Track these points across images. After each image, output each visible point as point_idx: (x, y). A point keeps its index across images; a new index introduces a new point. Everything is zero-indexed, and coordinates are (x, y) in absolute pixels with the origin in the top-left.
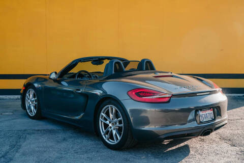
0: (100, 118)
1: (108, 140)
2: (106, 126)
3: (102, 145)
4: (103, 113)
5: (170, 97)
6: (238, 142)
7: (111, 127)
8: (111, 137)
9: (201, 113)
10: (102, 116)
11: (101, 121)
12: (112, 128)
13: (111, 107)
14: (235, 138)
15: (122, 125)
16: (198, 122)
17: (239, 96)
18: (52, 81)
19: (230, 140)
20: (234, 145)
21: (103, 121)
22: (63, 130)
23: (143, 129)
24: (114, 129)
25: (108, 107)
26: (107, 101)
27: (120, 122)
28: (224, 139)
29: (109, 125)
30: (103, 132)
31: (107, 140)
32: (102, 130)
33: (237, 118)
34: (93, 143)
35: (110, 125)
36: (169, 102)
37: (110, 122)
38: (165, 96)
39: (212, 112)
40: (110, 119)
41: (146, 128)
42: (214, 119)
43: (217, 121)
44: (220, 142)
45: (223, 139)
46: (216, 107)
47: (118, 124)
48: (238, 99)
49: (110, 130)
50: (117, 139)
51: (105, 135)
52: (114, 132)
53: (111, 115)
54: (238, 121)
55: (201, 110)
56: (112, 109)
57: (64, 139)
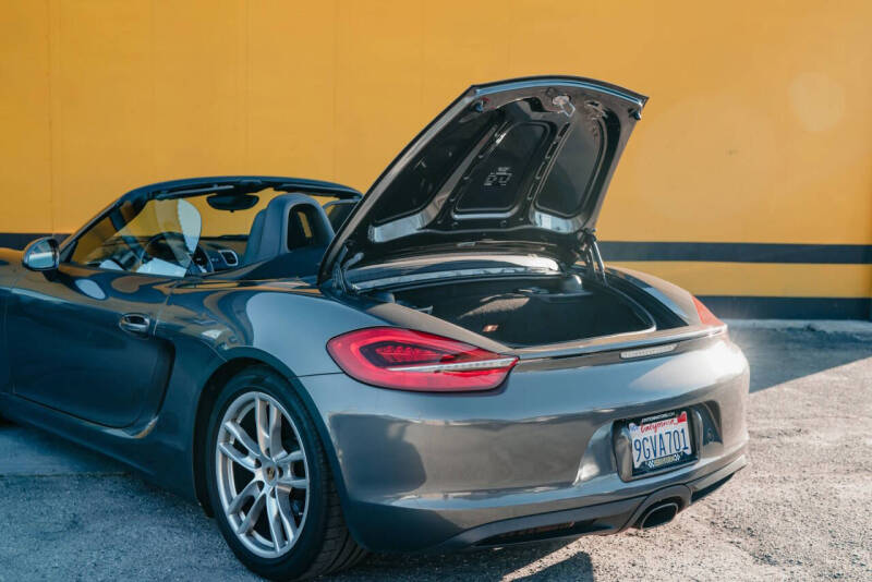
0: (221, 444)
1: (249, 535)
2: (243, 477)
3: (226, 556)
4: (234, 420)
5: (509, 369)
6: (782, 542)
7: (261, 485)
8: (262, 526)
9: (636, 433)
10: (228, 434)
11: (225, 456)
12: (267, 490)
13: (262, 400)
14: (773, 522)
15: (304, 483)
16: (626, 470)
17: (790, 329)
18: (41, 276)
19: (751, 533)
20: (767, 559)
21: (233, 455)
22: (81, 477)
23: (396, 504)
24: (273, 495)
25: (253, 401)
26: (249, 376)
27: (298, 470)
28: (729, 527)
29: (252, 475)
30: (230, 500)
31: (243, 537)
32: (227, 493)
33: (782, 425)
34: (189, 541)
35: (259, 475)
36: (500, 388)
37: (258, 464)
38: (488, 364)
39: (685, 425)
40: (258, 450)
41: (408, 500)
42: (693, 457)
43: (703, 462)
44: (711, 541)
45: (723, 525)
46: (699, 407)
47: (289, 474)
48: (788, 341)
49: (258, 495)
50: (284, 536)
51: (236, 513)
52: (273, 507)
53: (262, 433)
54: (786, 439)
55: (638, 421)
56: (268, 409)
57: (75, 524)
